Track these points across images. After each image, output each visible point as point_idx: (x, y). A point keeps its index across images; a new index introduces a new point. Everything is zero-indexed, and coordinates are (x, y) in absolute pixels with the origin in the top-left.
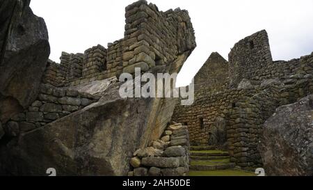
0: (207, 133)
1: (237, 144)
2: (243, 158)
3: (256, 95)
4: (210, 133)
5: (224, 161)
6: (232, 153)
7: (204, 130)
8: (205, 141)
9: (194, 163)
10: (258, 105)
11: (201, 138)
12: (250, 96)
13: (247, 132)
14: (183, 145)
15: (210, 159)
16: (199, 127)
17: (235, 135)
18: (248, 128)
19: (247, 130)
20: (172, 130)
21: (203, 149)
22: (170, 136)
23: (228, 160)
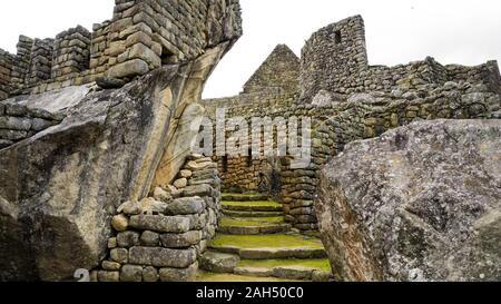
0: (256, 173)
1: (296, 194)
2: (303, 217)
3: (331, 118)
4: (261, 175)
5: (275, 219)
6: (287, 207)
7: (252, 169)
8: (253, 185)
9: (227, 222)
10: (333, 134)
11: (247, 181)
12: (323, 119)
13: (312, 177)
14: (202, 194)
15: (255, 216)
16: (244, 164)
17: (294, 180)
18: (314, 170)
19: (312, 172)
20: (192, 169)
21: (248, 199)
22: (188, 178)
23: (281, 218)
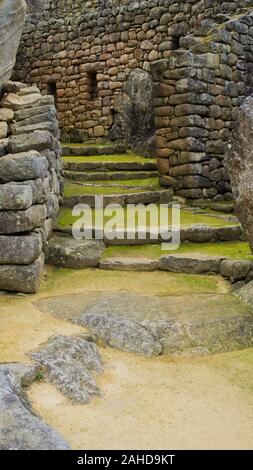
0: (106, 110)
1: (179, 143)
2: (190, 179)
3: (235, 19)
4: (113, 112)
5: (145, 182)
6: (165, 164)
7: (98, 102)
8: (100, 130)
9: (72, 189)
10: (238, 47)
11: (90, 123)
12: (220, 20)
13: (204, 115)
14: (41, 148)
15: (111, 178)
16: (85, 95)
17: (175, 121)
18: (208, 105)
19: (203, 109)
20: (14, 107)
21: (95, 153)
22: (10, 122)
23: (155, 181)
